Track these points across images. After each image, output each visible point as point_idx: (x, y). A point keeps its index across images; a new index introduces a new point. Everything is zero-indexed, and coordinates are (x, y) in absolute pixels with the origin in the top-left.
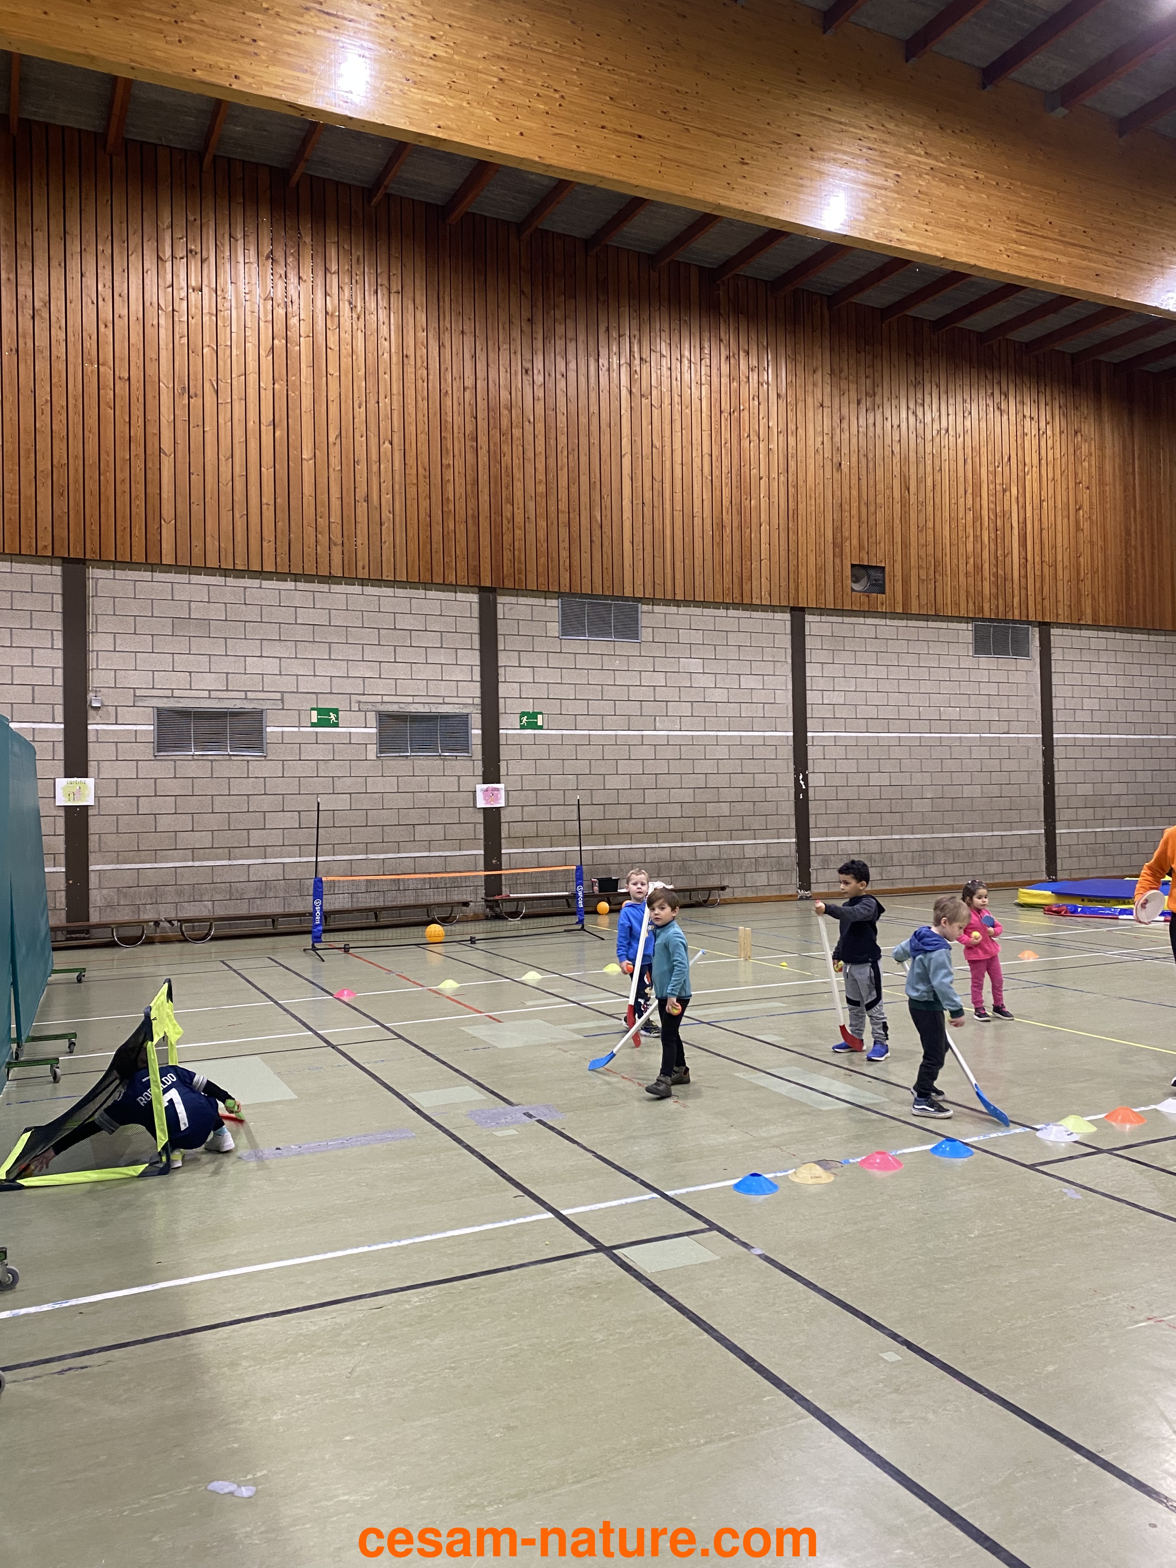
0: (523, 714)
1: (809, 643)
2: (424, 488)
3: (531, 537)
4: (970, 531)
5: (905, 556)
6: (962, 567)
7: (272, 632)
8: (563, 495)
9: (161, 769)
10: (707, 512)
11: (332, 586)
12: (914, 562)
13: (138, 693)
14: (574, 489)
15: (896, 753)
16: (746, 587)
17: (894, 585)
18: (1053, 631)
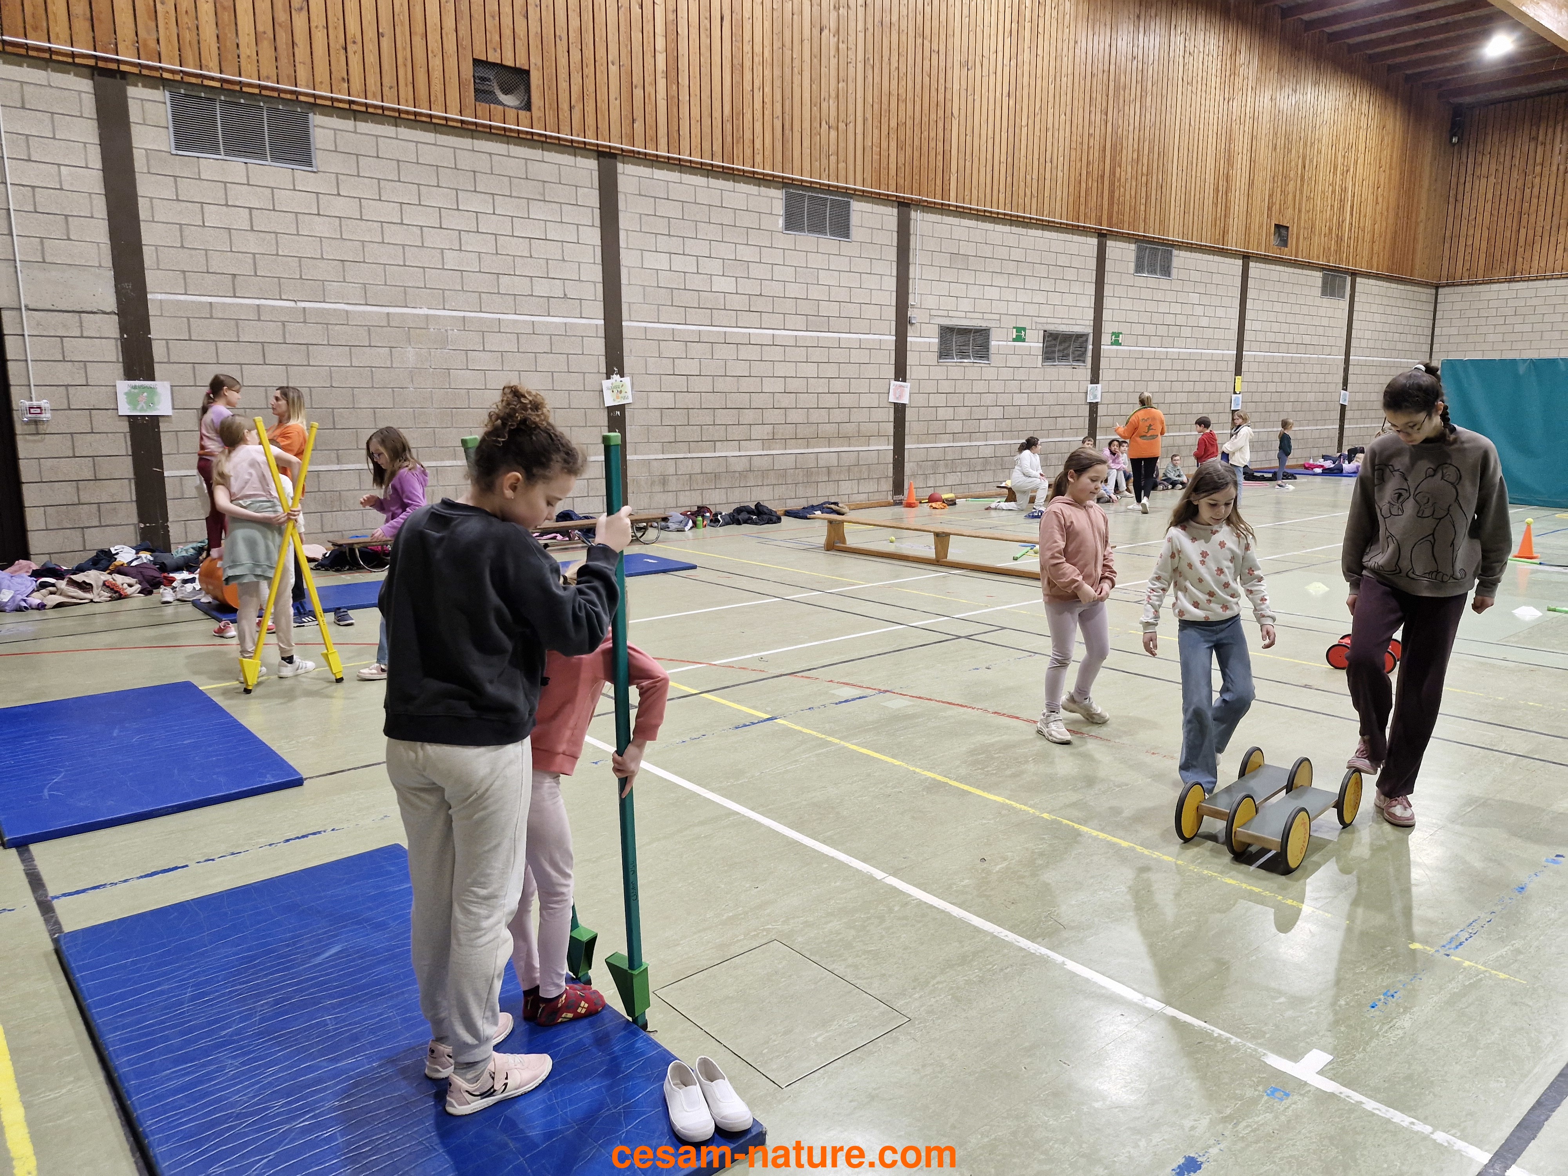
0: (1113, 333)
1: (1251, 283)
2: (1079, 152)
3: (1128, 197)
4: (1329, 201)
5: (1299, 219)
6: (1323, 228)
7: (996, 266)
8: (1145, 162)
9: (939, 372)
10: (1212, 181)
11: (1029, 230)
12: (1302, 224)
13: (933, 312)
14: (1151, 157)
15: (1282, 368)
16: (1226, 239)
17: (1292, 241)
18: (1358, 280)
